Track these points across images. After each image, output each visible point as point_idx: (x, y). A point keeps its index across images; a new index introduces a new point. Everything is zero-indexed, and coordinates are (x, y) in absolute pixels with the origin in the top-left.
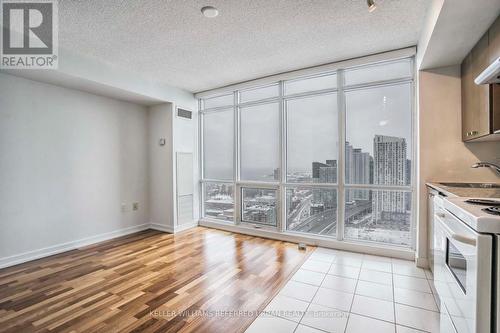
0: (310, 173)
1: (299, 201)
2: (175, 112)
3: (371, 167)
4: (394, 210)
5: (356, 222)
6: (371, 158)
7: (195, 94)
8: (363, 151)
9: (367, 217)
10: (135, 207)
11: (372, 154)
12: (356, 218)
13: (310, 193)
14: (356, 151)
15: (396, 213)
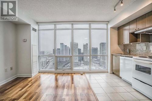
0: (52, 52)
1: (49, 61)
2: (32, 29)
3: (70, 51)
4: (75, 62)
5: (66, 66)
6: (69, 48)
7: (37, 23)
8: (67, 46)
9: (69, 64)
10: (11, 69)
11: (70, 47)
12: (66, 65)
13: (52, 59)
14: (66, 46)
15: (76, 63)
